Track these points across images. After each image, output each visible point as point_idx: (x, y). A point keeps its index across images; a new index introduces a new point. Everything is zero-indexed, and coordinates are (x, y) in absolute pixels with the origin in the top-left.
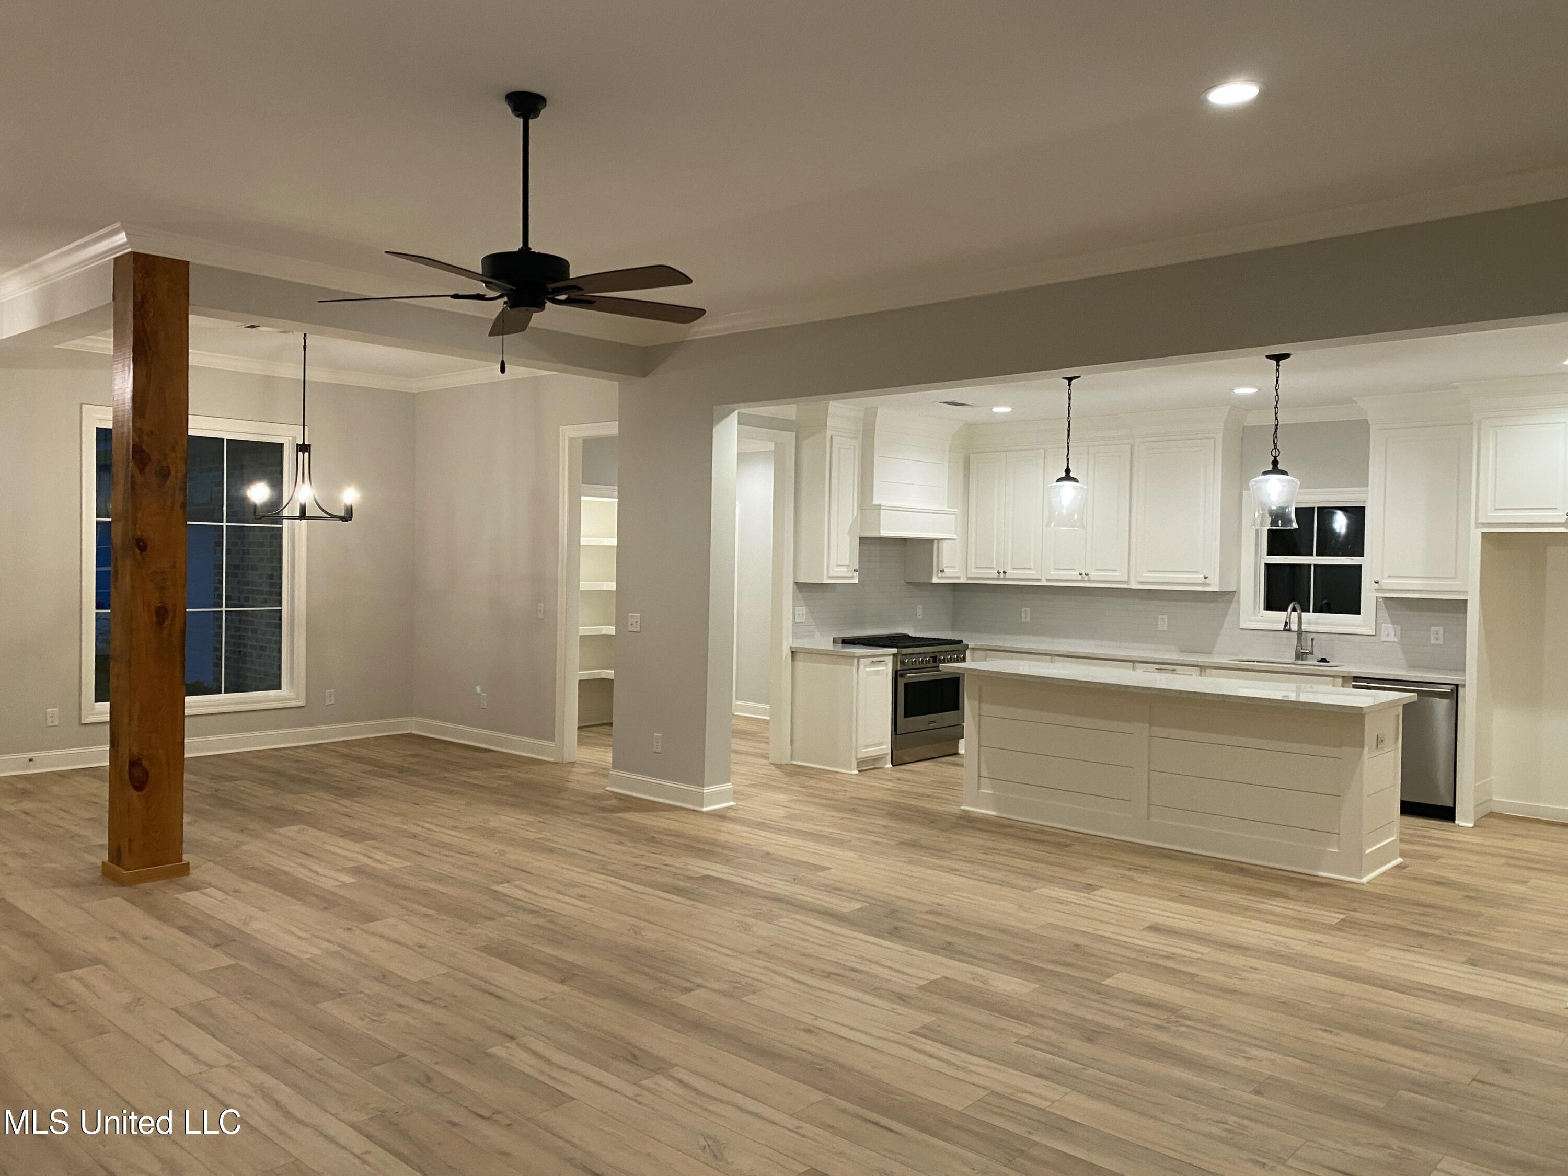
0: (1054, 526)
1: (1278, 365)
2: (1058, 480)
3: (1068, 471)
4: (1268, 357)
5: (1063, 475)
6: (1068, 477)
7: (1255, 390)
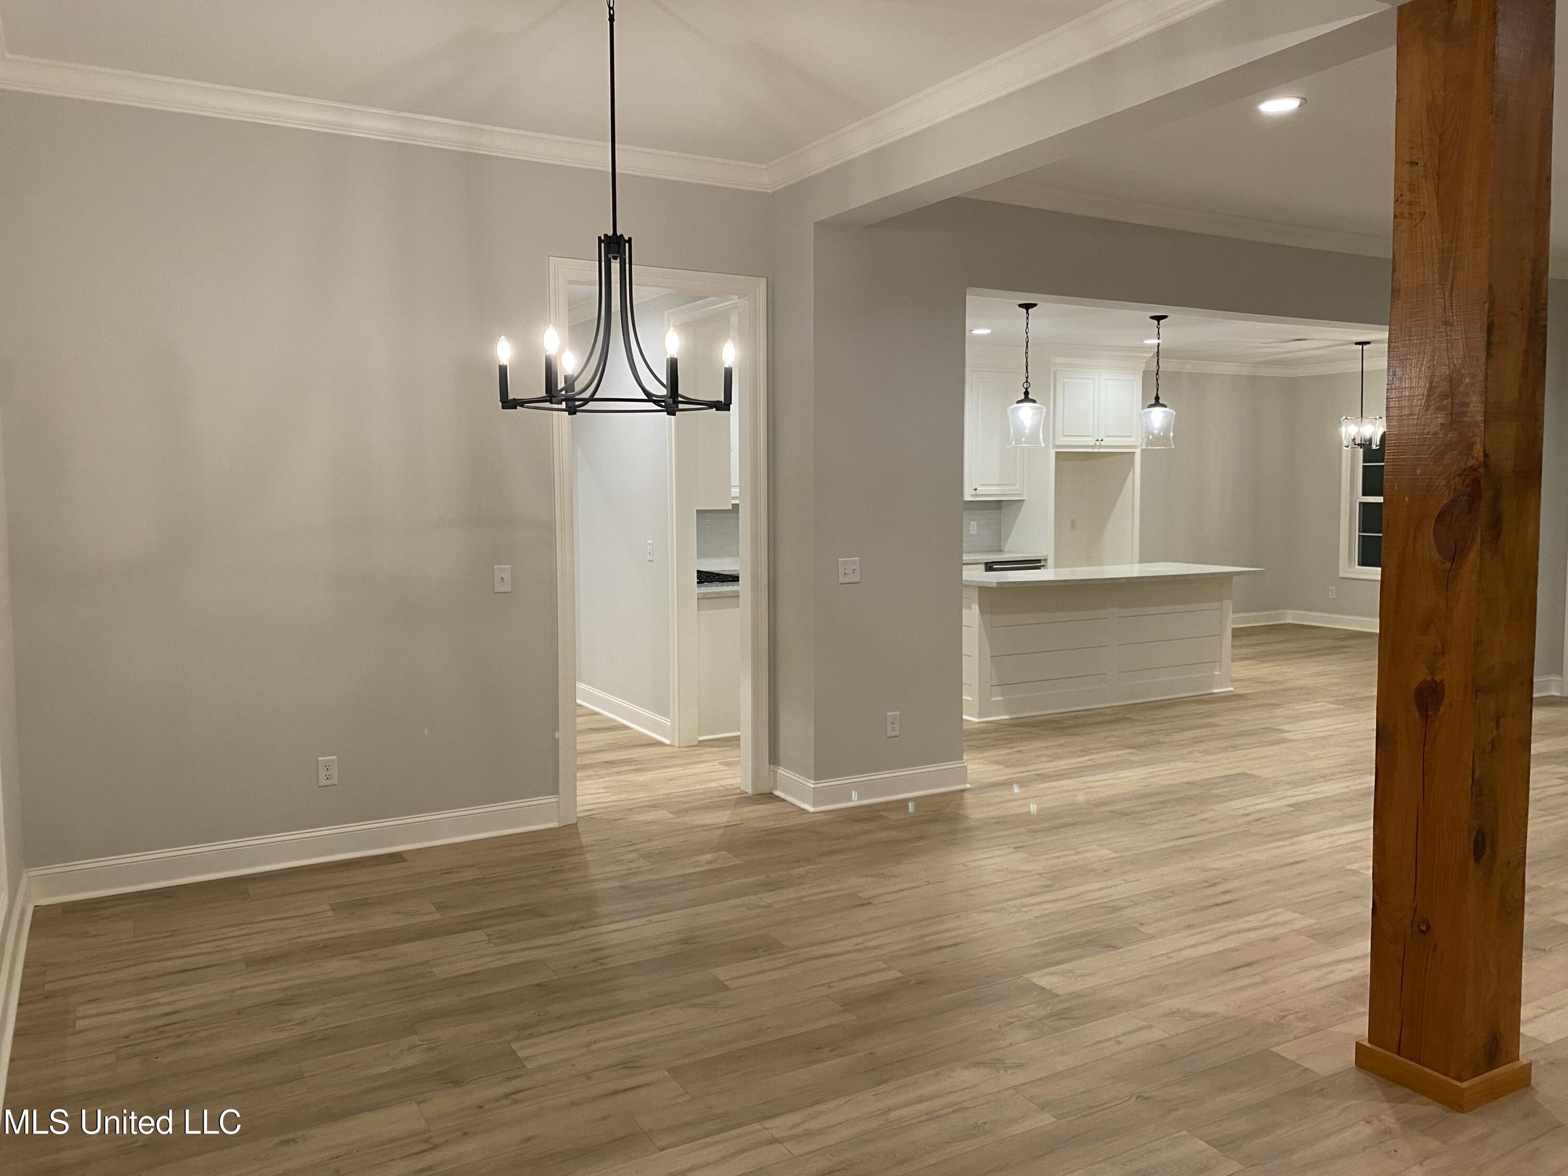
0: (1015, 444)
1: (1159, 324)
2: (1018, 402)
3: (1026, 393)
4: (1151, 317)
5: (1023, 397)
6: (1027, 398)
7: (1145, 342)
